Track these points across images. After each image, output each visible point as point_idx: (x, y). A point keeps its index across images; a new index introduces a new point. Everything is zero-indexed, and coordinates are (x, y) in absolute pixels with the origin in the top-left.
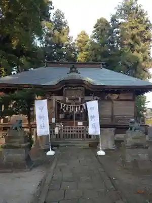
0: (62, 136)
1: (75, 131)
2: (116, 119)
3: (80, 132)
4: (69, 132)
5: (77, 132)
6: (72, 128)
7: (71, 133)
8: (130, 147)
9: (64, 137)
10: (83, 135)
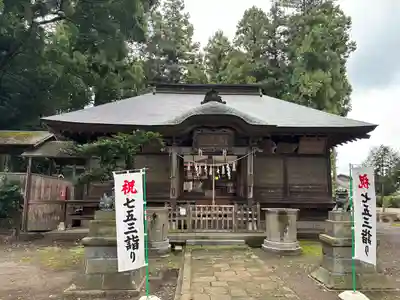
0: (189, 224)
1: (215, 215)
2: (291, 192)
3: (225, 216)
4: (204, 216)
5: (220, 216)
6: (210, 209)
7: (207, 218)
8: (341, 244)
9: (193, 227)
10: (231, 222)
